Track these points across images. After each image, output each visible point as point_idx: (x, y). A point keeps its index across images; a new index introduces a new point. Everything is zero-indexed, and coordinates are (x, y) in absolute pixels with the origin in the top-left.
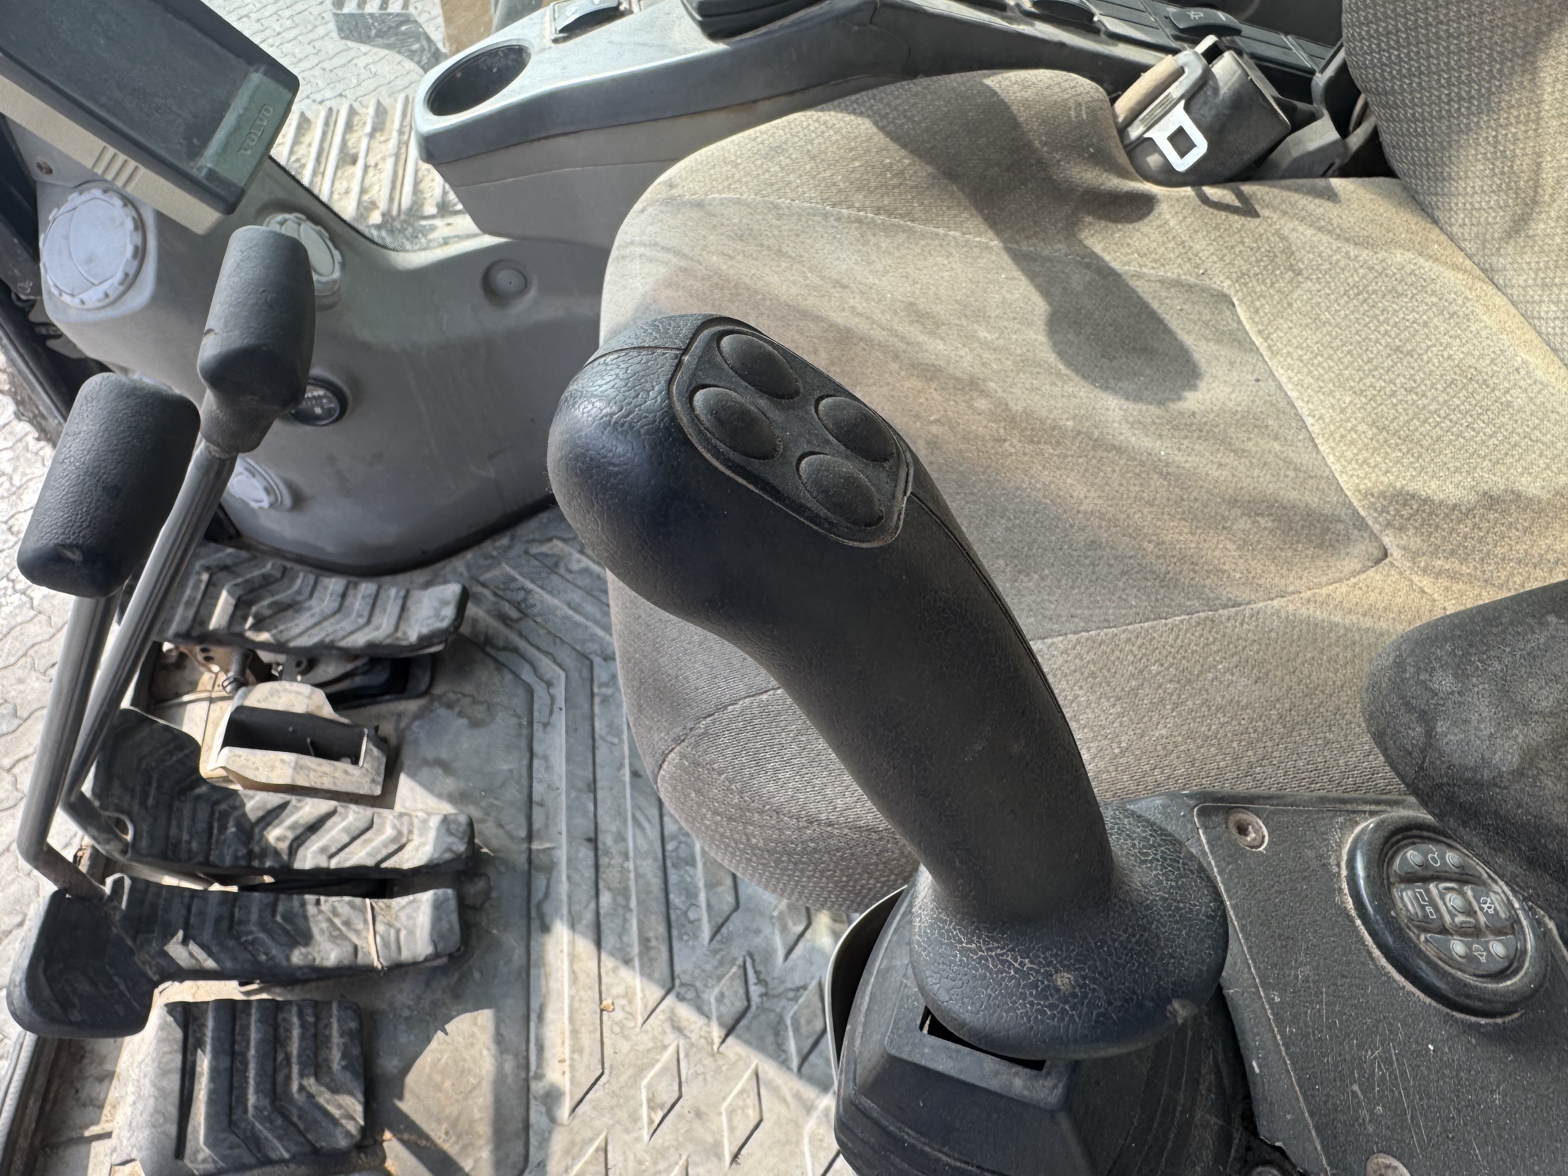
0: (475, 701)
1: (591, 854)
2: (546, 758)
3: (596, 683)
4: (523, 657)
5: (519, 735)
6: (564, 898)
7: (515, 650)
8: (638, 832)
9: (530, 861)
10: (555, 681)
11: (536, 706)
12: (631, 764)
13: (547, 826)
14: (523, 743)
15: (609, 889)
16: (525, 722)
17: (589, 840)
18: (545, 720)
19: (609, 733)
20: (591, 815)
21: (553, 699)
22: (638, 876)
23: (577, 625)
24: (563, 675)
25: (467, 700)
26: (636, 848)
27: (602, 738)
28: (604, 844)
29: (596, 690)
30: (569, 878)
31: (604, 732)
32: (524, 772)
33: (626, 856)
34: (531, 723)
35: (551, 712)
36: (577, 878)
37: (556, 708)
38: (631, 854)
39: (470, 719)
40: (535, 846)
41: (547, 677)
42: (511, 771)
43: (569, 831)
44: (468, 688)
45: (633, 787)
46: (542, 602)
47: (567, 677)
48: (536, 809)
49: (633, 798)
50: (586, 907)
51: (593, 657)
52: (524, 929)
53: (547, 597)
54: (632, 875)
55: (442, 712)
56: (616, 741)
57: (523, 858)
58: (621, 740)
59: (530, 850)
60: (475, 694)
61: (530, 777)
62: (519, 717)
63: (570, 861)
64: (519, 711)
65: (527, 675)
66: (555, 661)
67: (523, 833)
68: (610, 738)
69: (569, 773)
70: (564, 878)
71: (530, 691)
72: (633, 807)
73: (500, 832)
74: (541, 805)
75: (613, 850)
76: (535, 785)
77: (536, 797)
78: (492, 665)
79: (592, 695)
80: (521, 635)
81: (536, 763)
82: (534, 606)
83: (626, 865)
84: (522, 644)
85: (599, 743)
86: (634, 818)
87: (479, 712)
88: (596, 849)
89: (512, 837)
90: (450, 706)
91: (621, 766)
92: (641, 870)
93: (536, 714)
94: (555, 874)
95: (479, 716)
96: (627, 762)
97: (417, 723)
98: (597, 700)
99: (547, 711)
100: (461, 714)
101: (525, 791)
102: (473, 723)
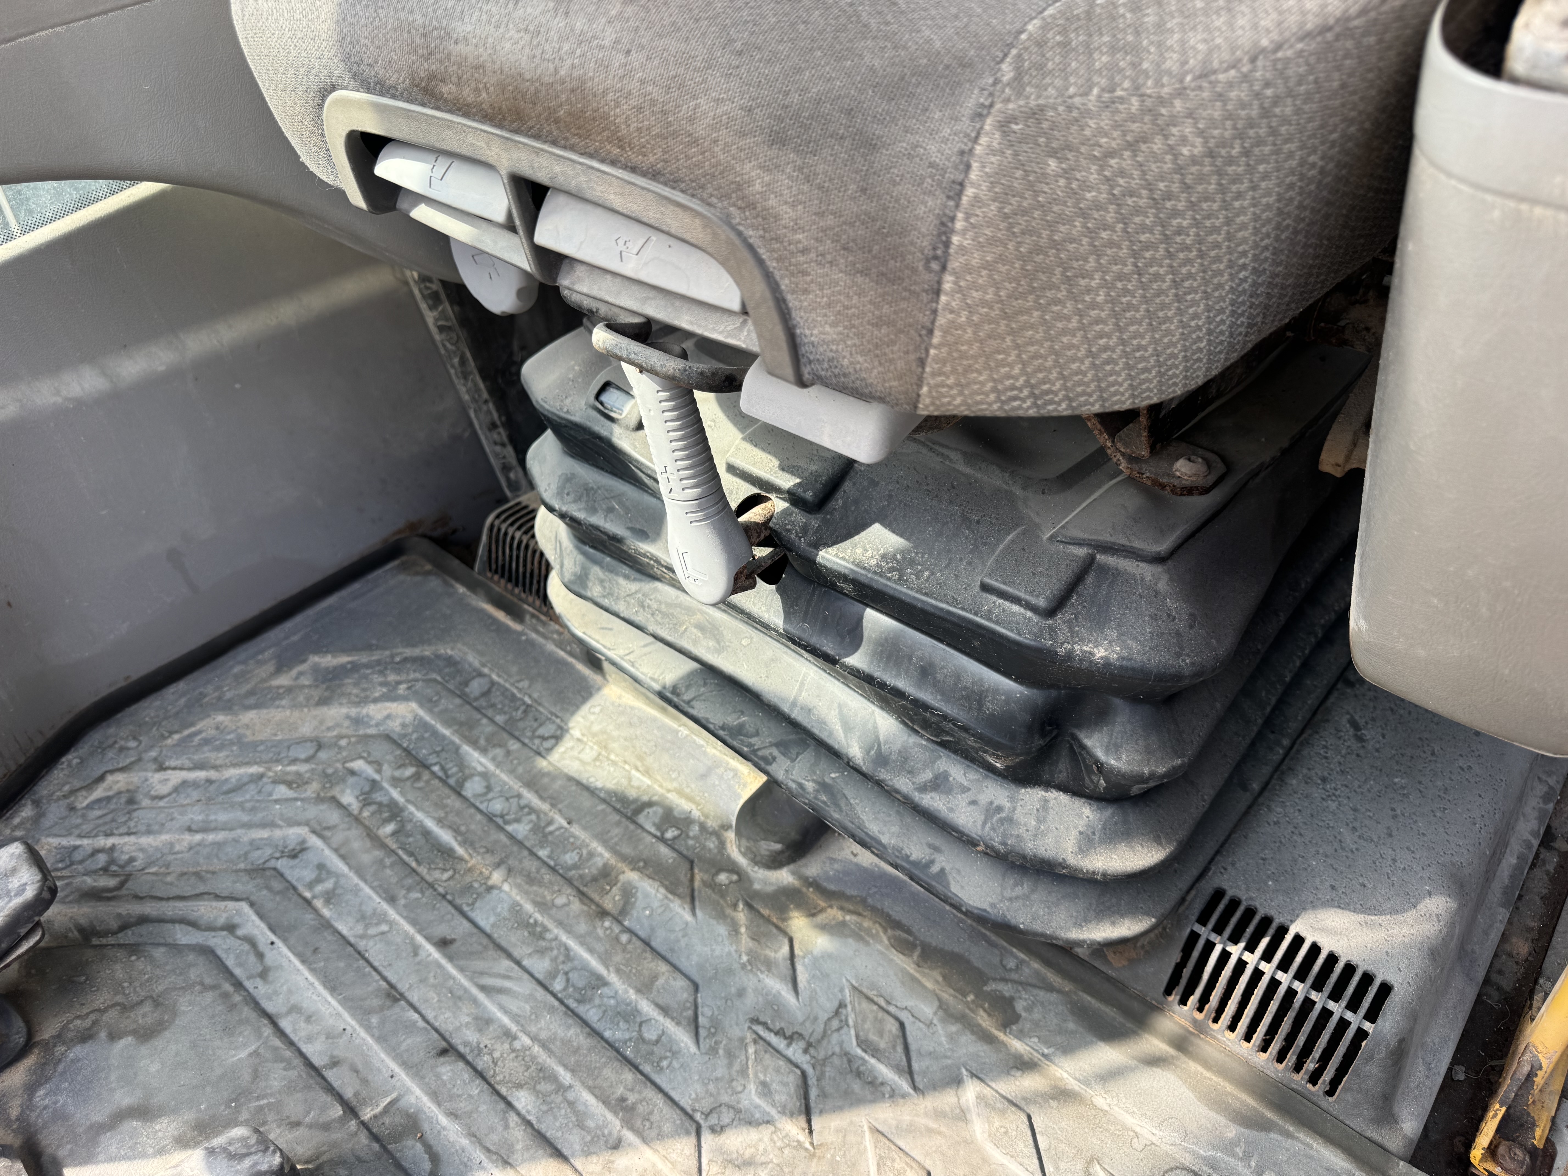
0: (125, 1008)
1: (461, 1065)
2: (295, 1009)
3: (301, 888)
4: (161, 920)
5: (232, 1007)
6: (465, 1142)
7: (144, 920)
8: (504, 999)
9: (375, 1137)
10: (237, 920)
11: (230, 962)
12: (428, 938)
13: (365, 1082)
14: (247, 1012)
15: (519, 1086)
16: (228, 987)
17: (444, 1052)
18: (260, 969)
19: (367, 927)
20: (421, 1024)
21: (251, 942)
22: (544, 1046)
23: (219, 845)
24: (245, 907)
25: (113, 1013)
26: (515, 1018)
27: (362, 937)
28: (466, 1044)
29: (308, 895)
30: (453, 1115)
31: (360, 929)
32: (277, 1042)
33: (509, 1035)
34: (238, 985)
35: (260, 956)
36: (463, 1106)
37: (263, 946)
38: (514, 1028)
39: (134, 1033)
40: (367, 1114)
41: (221, 921)
42: (256, 1053)
43: (405, 1065)
44: (101, 999)
45: (450, 959)
46: (142, 850)
47: (252, 905)
48: (330, 1075)
49: (462, 970)
50: (507, 1127)
51: (272, 863)
53: (145, 841)
54: (536, 1049)
55: (78, 1051)
56: (384, 928)
57: (363, 1138)
58: (391, 923)
59: (363, 1123)
60: (119, 998)
61: (291, 1043)
62: (214, 987)
63: (435, 1096)
64: (208, 981)
65: (185, 936)
66: (218, 897)
67: (338, 1111)
68: (372, 931)
69: (346, 1002)
70: (443, 1120)
71: (208, 952)
72: (471, 979)
73: (300, 1132)
74: (335, 1063)
75: (485, 1041)
76: (307, 1049)
77: (317, 1061)
78: (120, 954)
79: (308, 902)
80: (138, 898)
81: (285, 1024)
82: (132, 860)
83: (517, 1045)
84: (149, 909)
85: (361, 945)
86: (483, 988)
87: (145, 1015)
88: (462, 1057)
89: (326, 1127)
90: (86, 1037)
91: (416, 950)
92: (543, 1035)
93: (238, 972)
94: (426, 1127)
95: (149, 1020)
96: (419, 939)
98: (318, 903)
99: (252, 958)
100: (113, 1037)
101: (297, 1061)
102: (146, 1035)
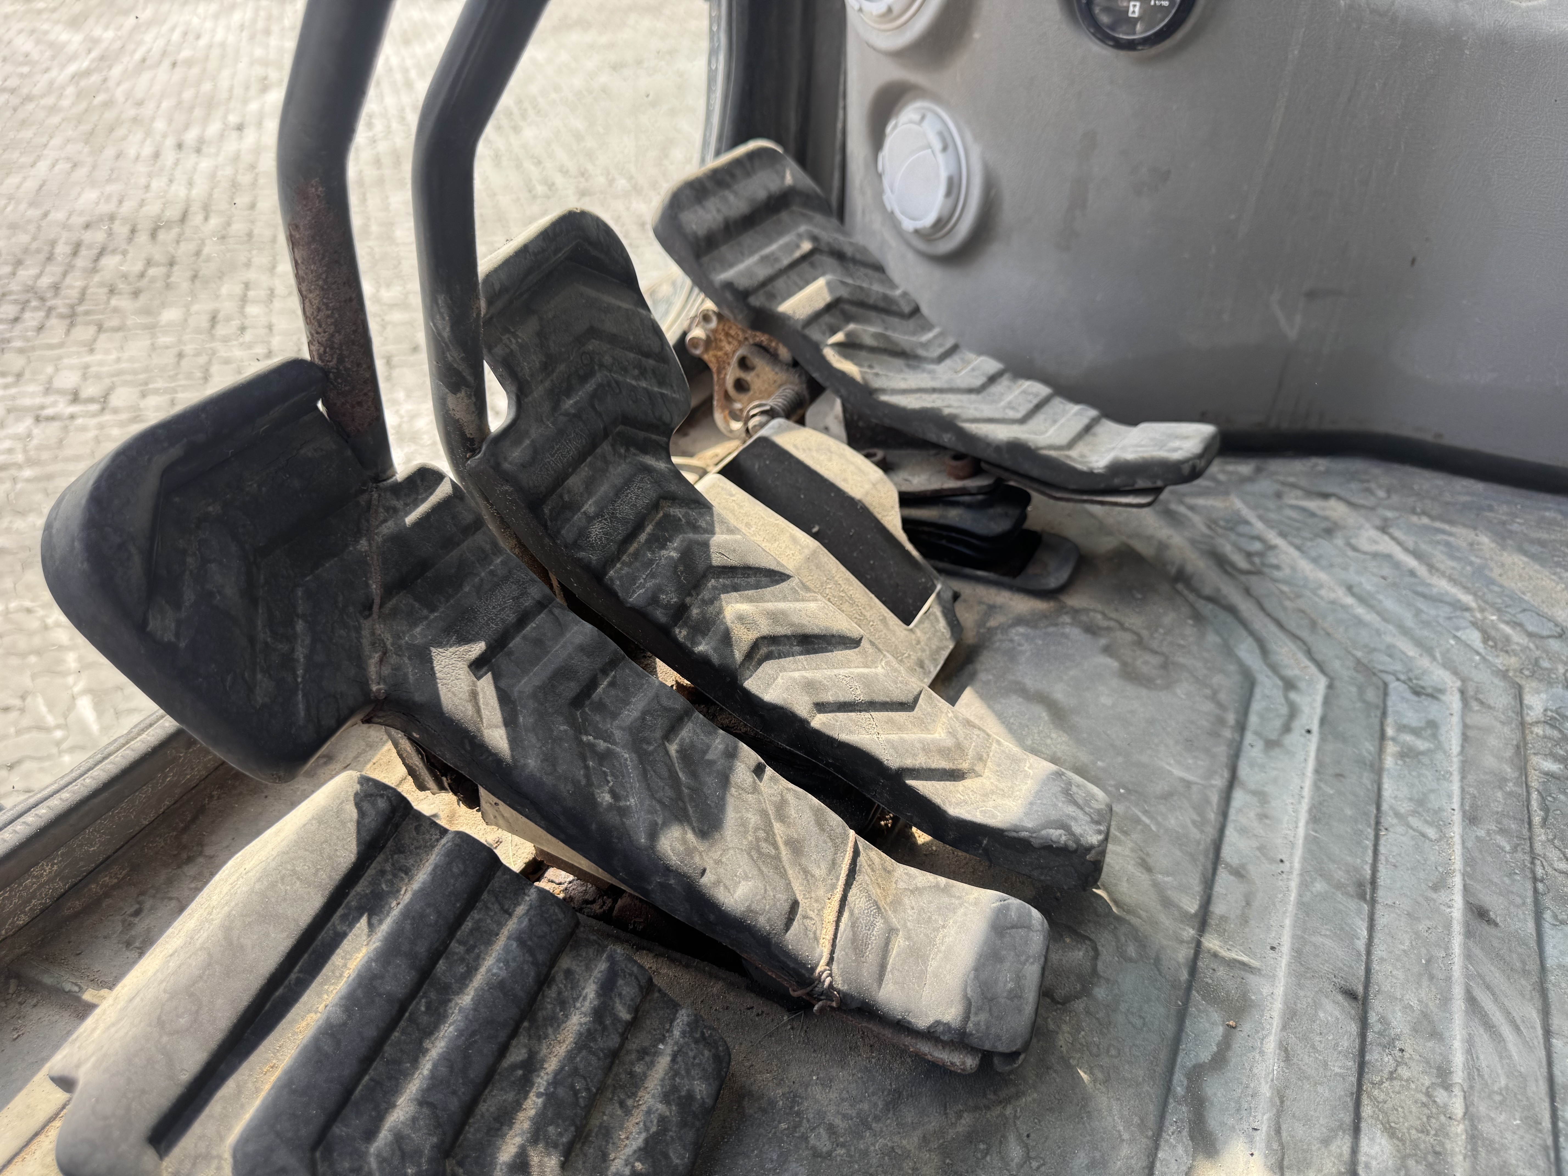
0: (1140, 643)
1: (1353, 1028)
2: (1262, 796)
3: (1390, 720)
4: (1244, 624)
5: (1214, 734)
6: (1265, 1091)
7: (1232, 610)
8: (1483, 1039)
9: (1193, 970)
10: (1302, 685)
11: (1257, 706)
12: (1466, 888)
13: (1244, 920)
14: (1222, 751)
15: (1391, 1132)
16: (1231, 718)
17: (1351, 995)
18: (1273, 736)
19: (1414, 813)
20: (1361, 944)
21: (1293, 712)
22: (1474, 1137)
23: (1359, 622)
24: (1322, 683)
25: (1128, 637)
26: (1473, 1069)
27: (1397, 815)
28: (1383, 1020)
29: (1390, 732)
30: (1286, 1053)
31: (1404, 807)
32: (1215, 798)
33: (1443, 1074)
34: (1241, 727)
35: (1287, 729)
36: (1306, 1060)
37: (1298, 725)
38: (1458, 1076)
39: (1124, 664)
40: (1211, 942)
41: (1289, 673)
42: (1188, 784)
43: (1298, 954)
44: (1135, 620)
45: (1469, 934)
46: (1294, 569)
47: (1330, 687)
48: (1223, 878)
49: (1468, 956)
50: (1326, 1142)
51: (1389, 678)
52: (1152, 1109)
53: (1305, 566)
54: (1459, 1129)
55: (1075, 633)
56: (1432, 833)
57: (1183, 954)
58: (1443, 837)
59: (1199, 944)
60: (1145, 633)
61: (1224, 814)
62: (1220, 705)
63: (1291, 1015)
64: (1222, 696)
65: (1247, 652)
66: (1309, 653)
67: (1192, 906)
68: (1414, 821)
69: (1311, 841)
70: (1271, 1045)
71: (1249, 682)
72: (1468, 976)
73: (1142, 877)
74: (1239, 873)
75: (1407, 1044)
76: (1231, 833)
77: (1227, 852)
78: (1185, 610)
79: (1383, 736)
80: (1248, 592)
81: (1239, 797)
82: (1277, 567)
83: (1441, 1096)
84: (1245, 607)
85: (1389, 820)
86: (1471, 1000)
87: (1146, 663)
88: (1364, 1024)
89: (1167, 903)
90: (1091, 630)
91: (1440, 884)
92: (1485, 1128)
93: (1253, 719)
94: (1247, 1027)
95: (1145, 669)
96: (1457, 881)
97: (1021, 629)
98: (1391, 748)
99: (1278, 723)
100: (1107, 650)
101: (1211, 832)
102: (1129, 674)
